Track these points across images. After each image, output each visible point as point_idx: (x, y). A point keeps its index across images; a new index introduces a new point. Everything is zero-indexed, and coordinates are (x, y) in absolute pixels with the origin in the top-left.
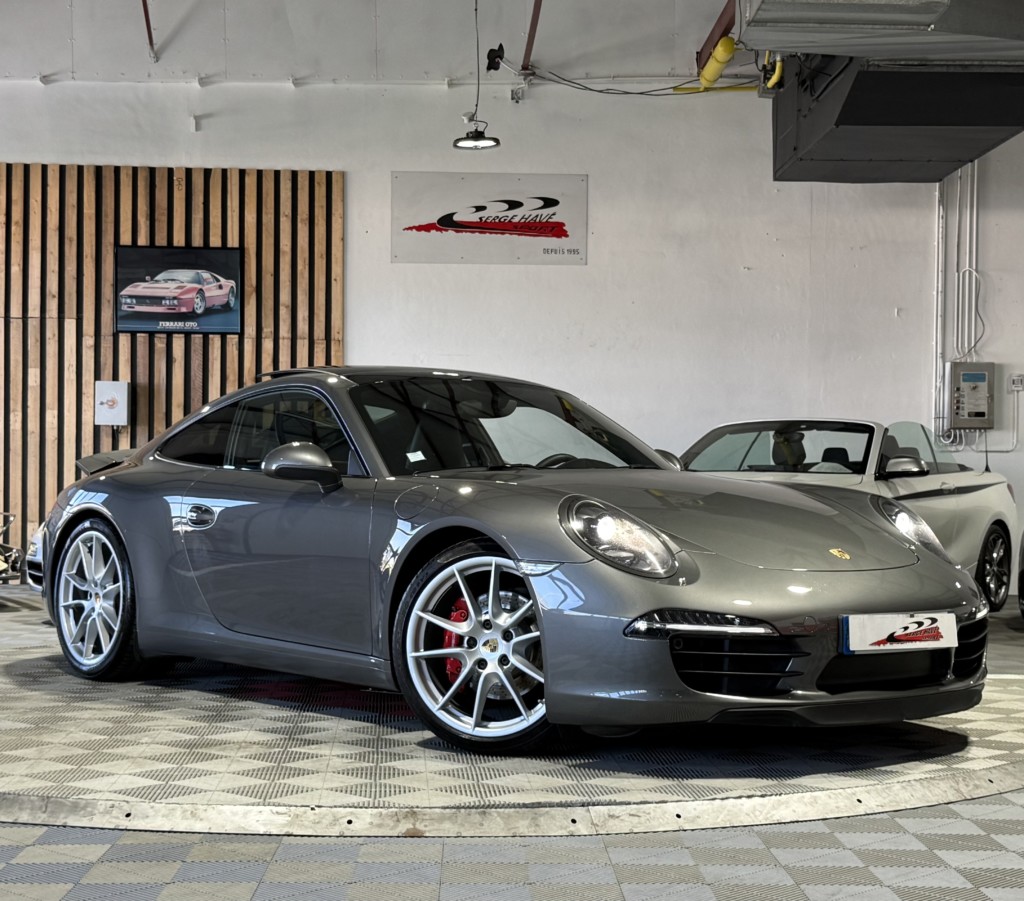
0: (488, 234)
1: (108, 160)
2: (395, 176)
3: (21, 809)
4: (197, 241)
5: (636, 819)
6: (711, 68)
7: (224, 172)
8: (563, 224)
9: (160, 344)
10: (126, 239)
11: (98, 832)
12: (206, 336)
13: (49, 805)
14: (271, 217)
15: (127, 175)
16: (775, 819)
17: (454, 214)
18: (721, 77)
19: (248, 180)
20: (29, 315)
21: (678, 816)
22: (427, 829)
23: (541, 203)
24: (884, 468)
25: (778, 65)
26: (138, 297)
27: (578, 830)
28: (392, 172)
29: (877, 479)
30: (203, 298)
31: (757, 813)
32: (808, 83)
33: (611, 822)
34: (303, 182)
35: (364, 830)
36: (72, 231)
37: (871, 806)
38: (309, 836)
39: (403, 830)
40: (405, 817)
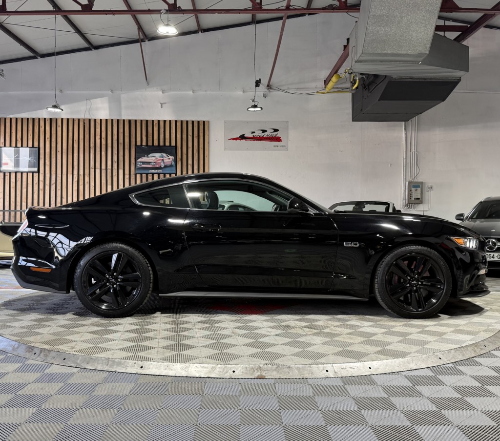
0: (256, 141)
1: (132, 118)
2: (225, 122)
4: (162, 144)
5: (352, 370)
6: (330, 85)
7: (170, 121)
8: (280, 137)
9: (150, 177)
10: (139, 143)
11: (129, 375)
13: (109, 362)
14: (186, 136)
15: (139, 122)
16: (409, 368)
17: (244, 134)
18: (333, 88)
19: (178, 124)
20: (108, 168)
21: (370, 368)
22: (266, 375)
23: (273, 131)
25: (357, 81)
26: (142, 162)
27: (329, 375)
30: (164, 162)
31: (402, 366)
32: (367, 87)
33: (342, 370)
34: (196, 125)
35: (240, 375)
36: (121, 141)
37: (445, 360)
38: (217, 378)
39: (256, 375)
40: (257, 369)
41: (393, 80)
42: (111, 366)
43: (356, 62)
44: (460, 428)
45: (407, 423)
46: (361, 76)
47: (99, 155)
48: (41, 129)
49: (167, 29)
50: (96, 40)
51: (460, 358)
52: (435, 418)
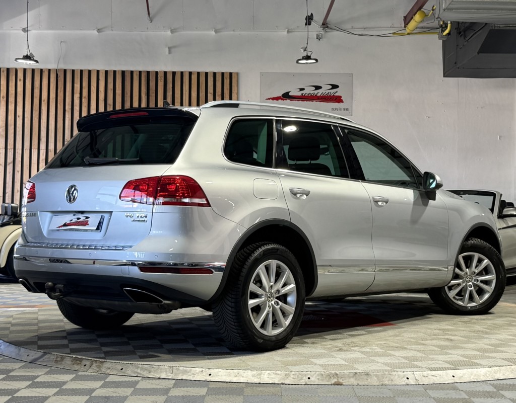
0: (305, 102)
1: (127, 68)
2: (262, 74)
3: (161, 372)
5: (435, 378)
6: (412, 25)
7: (182, 73)
8: (341, 97)
10: (136, 105)
11: (198, 382)
13: (173, 370)
14: (204, 94)
15: (137, 75)
16: (496, 378)
17: (289, 92)
18: (416, 28)
19: (192, 76)
21: (453, 376)
22: (344, 381)
23: (331, 87)
24: (502, 213)
25: (449, 25)
27: (410, 382)
28: (261, 73)
29: (498, 218)
31: (488, 375)
32: (462, 33)
33: (424, 378)
34: (219, 78)
35: (314, 382)
38: (292, 384)
40: (333, 376)
41: (496, 28)
42: (176, 374)
43: (444, 10)
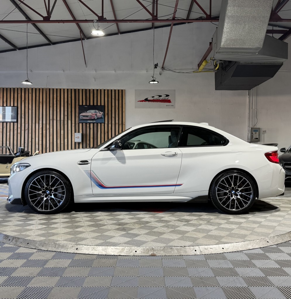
0: (155, 102)
1: (77, 88)
2: (136, 90)
3: (49, 246)
4: (95, 104)
5: (212, 250)
6: (202, 67)
7: (101, 90)
8: (170, 100)
9: (88, 125)
10: (81, 104)
11: (69, 254)
12: (97, 123)
13: (56, 245)
14: (110, 99)
15: (81, 91)
17: (148, 98)
18: (204, 69)
19: (105, 91)
20: (61, 119)
21: (223, 248)
22: (157, 253)
23: (166, 96)
25: (218, 65)
26: (83, 116)
27: (197, 253)
30: (97, 116)
32: (224, 69)
33: (205, 250)
34: (117, 92)
35: (140, 254)
36: (70, 102)
37: (271, 243)
38: (125, 256)
39: (150, 254)
40: (151, 250)
41: (240, 64)
42: (58, 248)
43: (217, 53)
44: (279, 288)
45: (245, 285)
46: (220, 62)
47: (56, 111)
48: (19, 95)
49: (98, 33)
50: (53, 39)
51: (281, 241)
52: (263, 282)
